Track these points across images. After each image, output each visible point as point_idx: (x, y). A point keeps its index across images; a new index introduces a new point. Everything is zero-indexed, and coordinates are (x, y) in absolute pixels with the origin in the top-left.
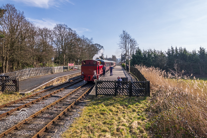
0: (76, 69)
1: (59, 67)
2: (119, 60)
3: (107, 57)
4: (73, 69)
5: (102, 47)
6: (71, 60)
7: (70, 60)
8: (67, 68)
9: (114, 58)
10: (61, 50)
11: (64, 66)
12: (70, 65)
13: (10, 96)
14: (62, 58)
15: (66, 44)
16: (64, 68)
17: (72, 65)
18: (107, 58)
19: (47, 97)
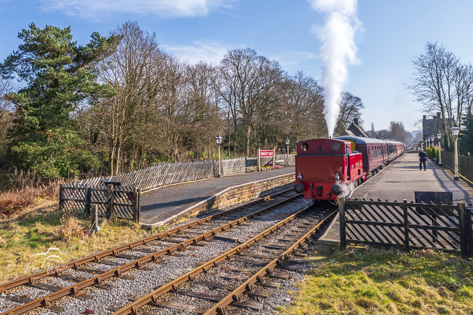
0: (279, 166)
1: (235, 160)
2: (414, 136)
3: (373, 127)
4: (271, 165)
5: (358, 99)
6: (266, 140)
7: (263, 142)
8: (255, 163)
9: (397, 131)
10: (240, 115)
11: (248, 159)
12: (263, 154)
13: (122, 231)
14: (242, 137)
15: (253, 100)
16: (248, 163)
17: (270, 154)
18: (375, 130)
19: (203, 239)
